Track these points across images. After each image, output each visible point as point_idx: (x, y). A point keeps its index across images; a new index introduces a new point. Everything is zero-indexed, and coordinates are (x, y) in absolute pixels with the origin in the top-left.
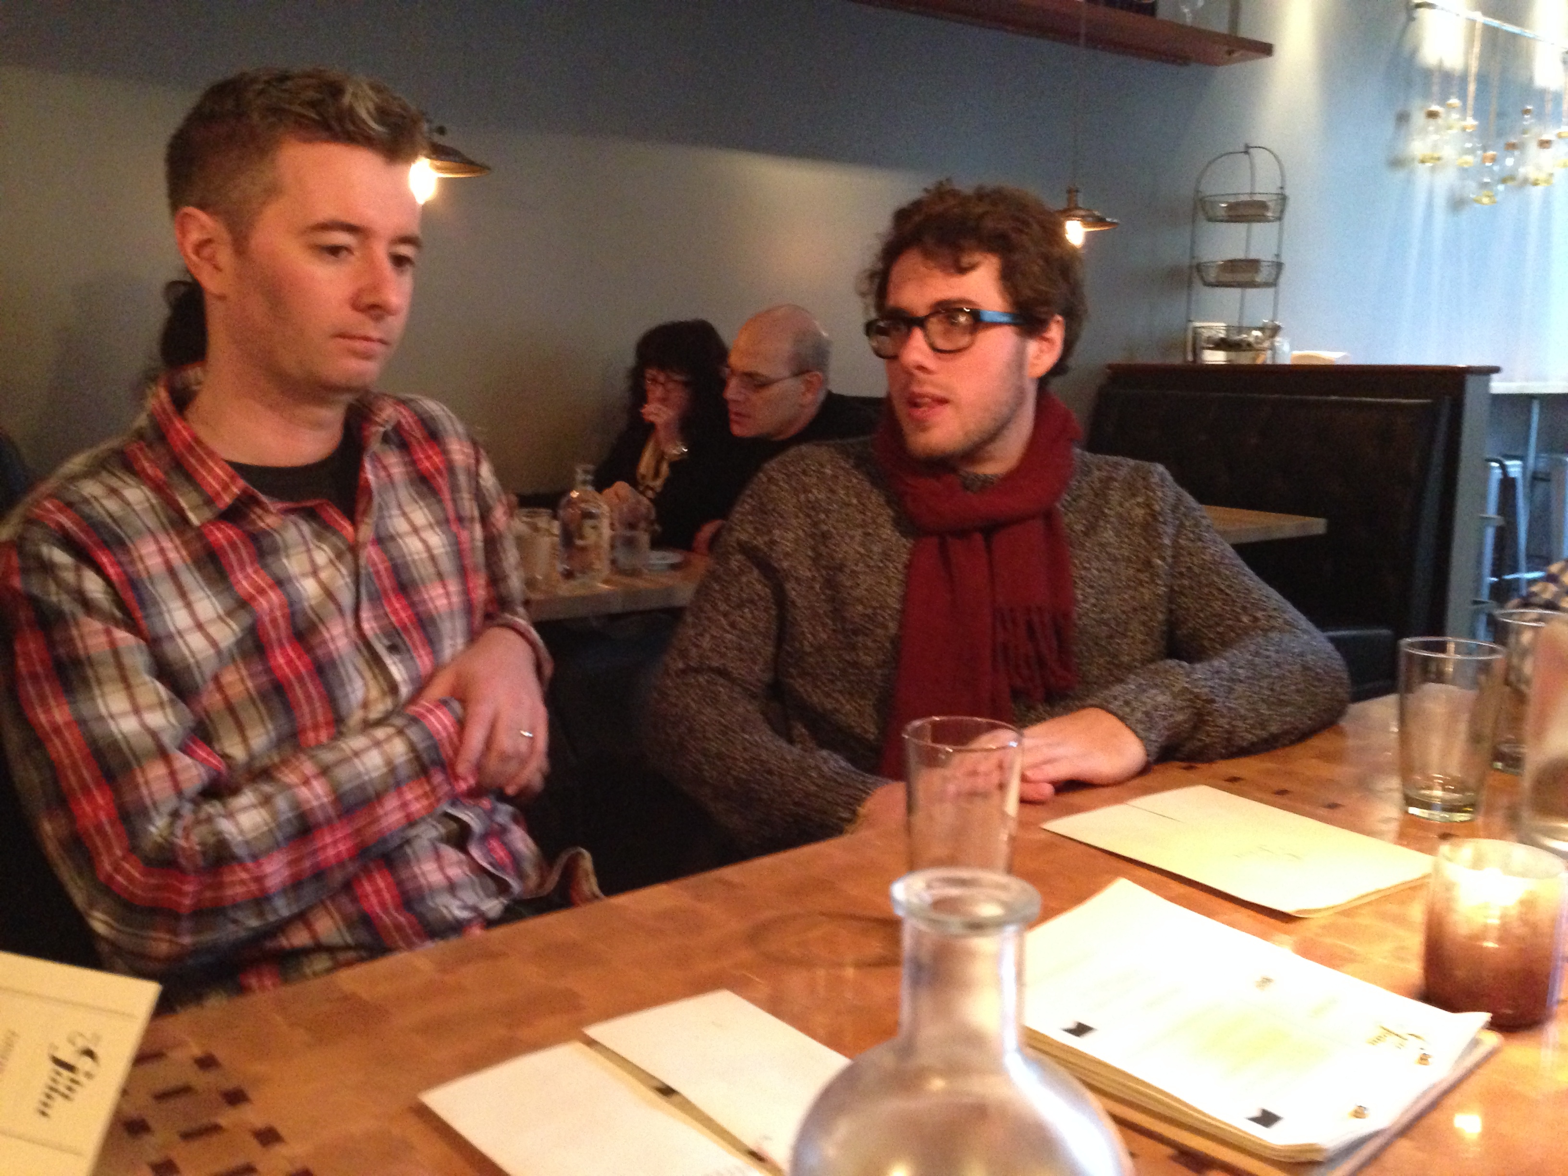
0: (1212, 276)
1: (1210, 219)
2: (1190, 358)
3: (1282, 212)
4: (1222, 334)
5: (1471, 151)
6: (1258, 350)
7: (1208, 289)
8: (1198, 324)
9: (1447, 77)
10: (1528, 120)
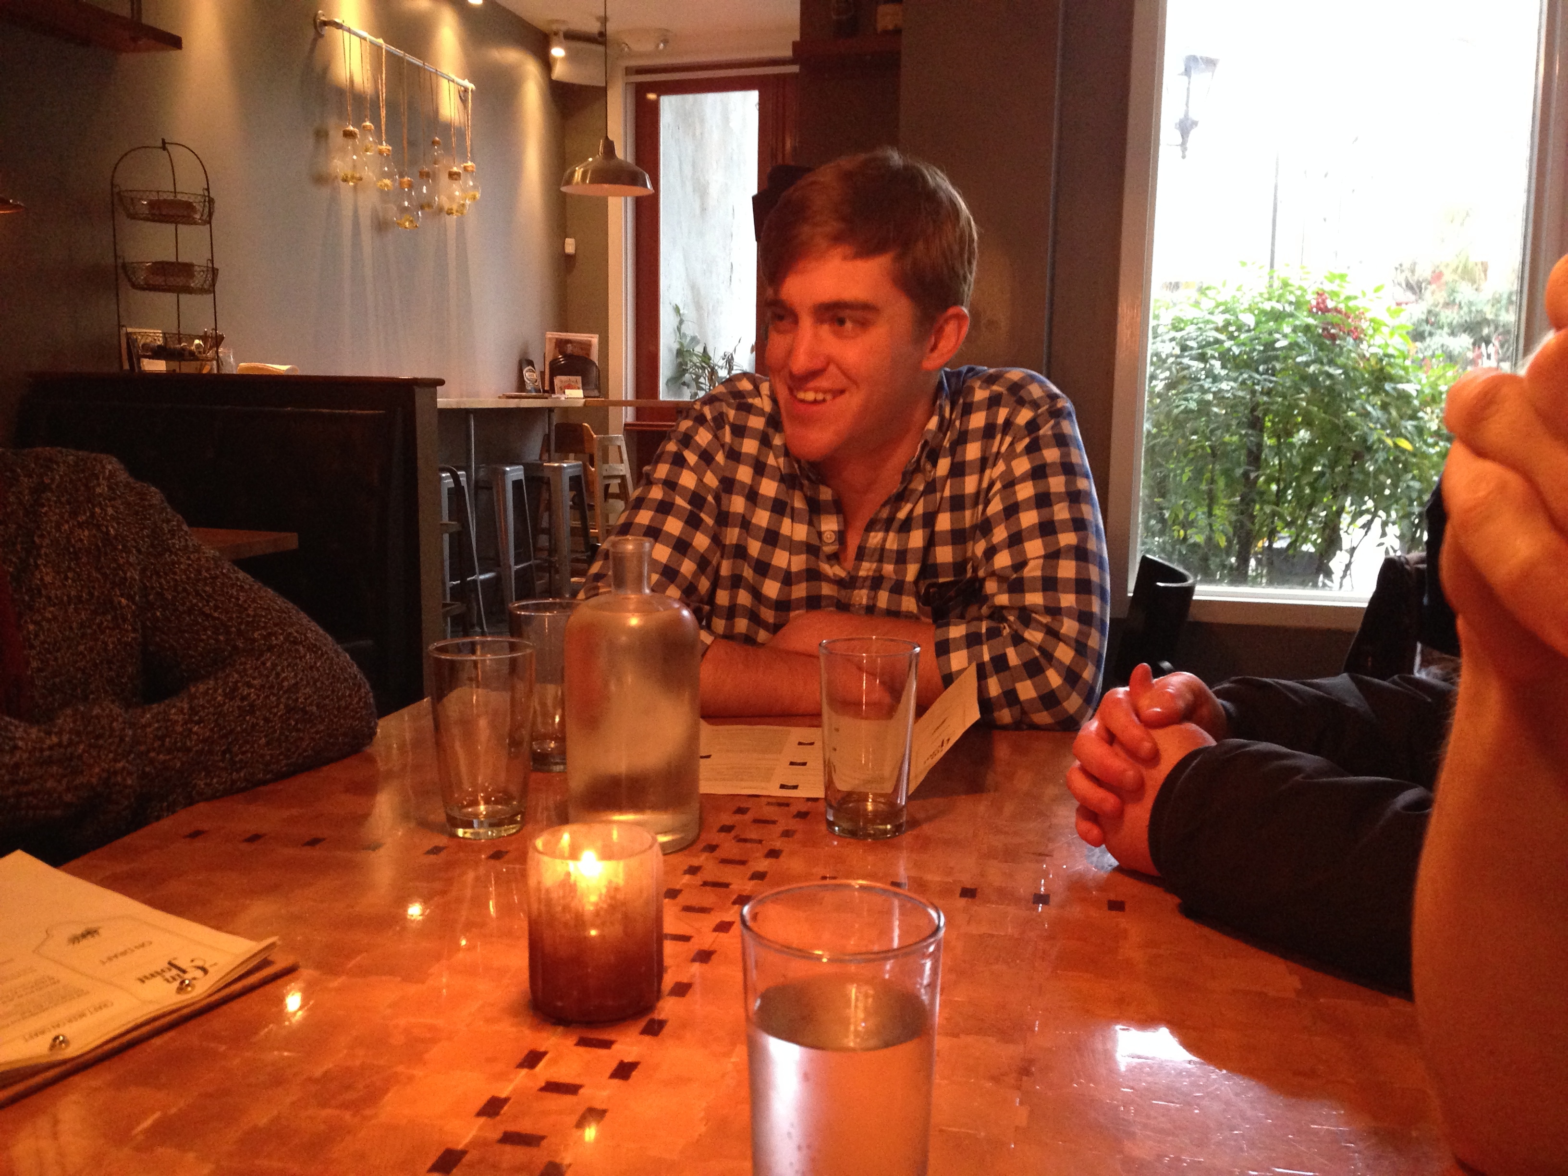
0: (141, 277)
1: (133, 217)
2: (126, 366)
3: (210, 215)
4: (160, 342)
5: (389, 175)
6: (203, 360)
7: (139, 293)
8: (130, 330)
9: (358, 98)
10: (437, 152)
